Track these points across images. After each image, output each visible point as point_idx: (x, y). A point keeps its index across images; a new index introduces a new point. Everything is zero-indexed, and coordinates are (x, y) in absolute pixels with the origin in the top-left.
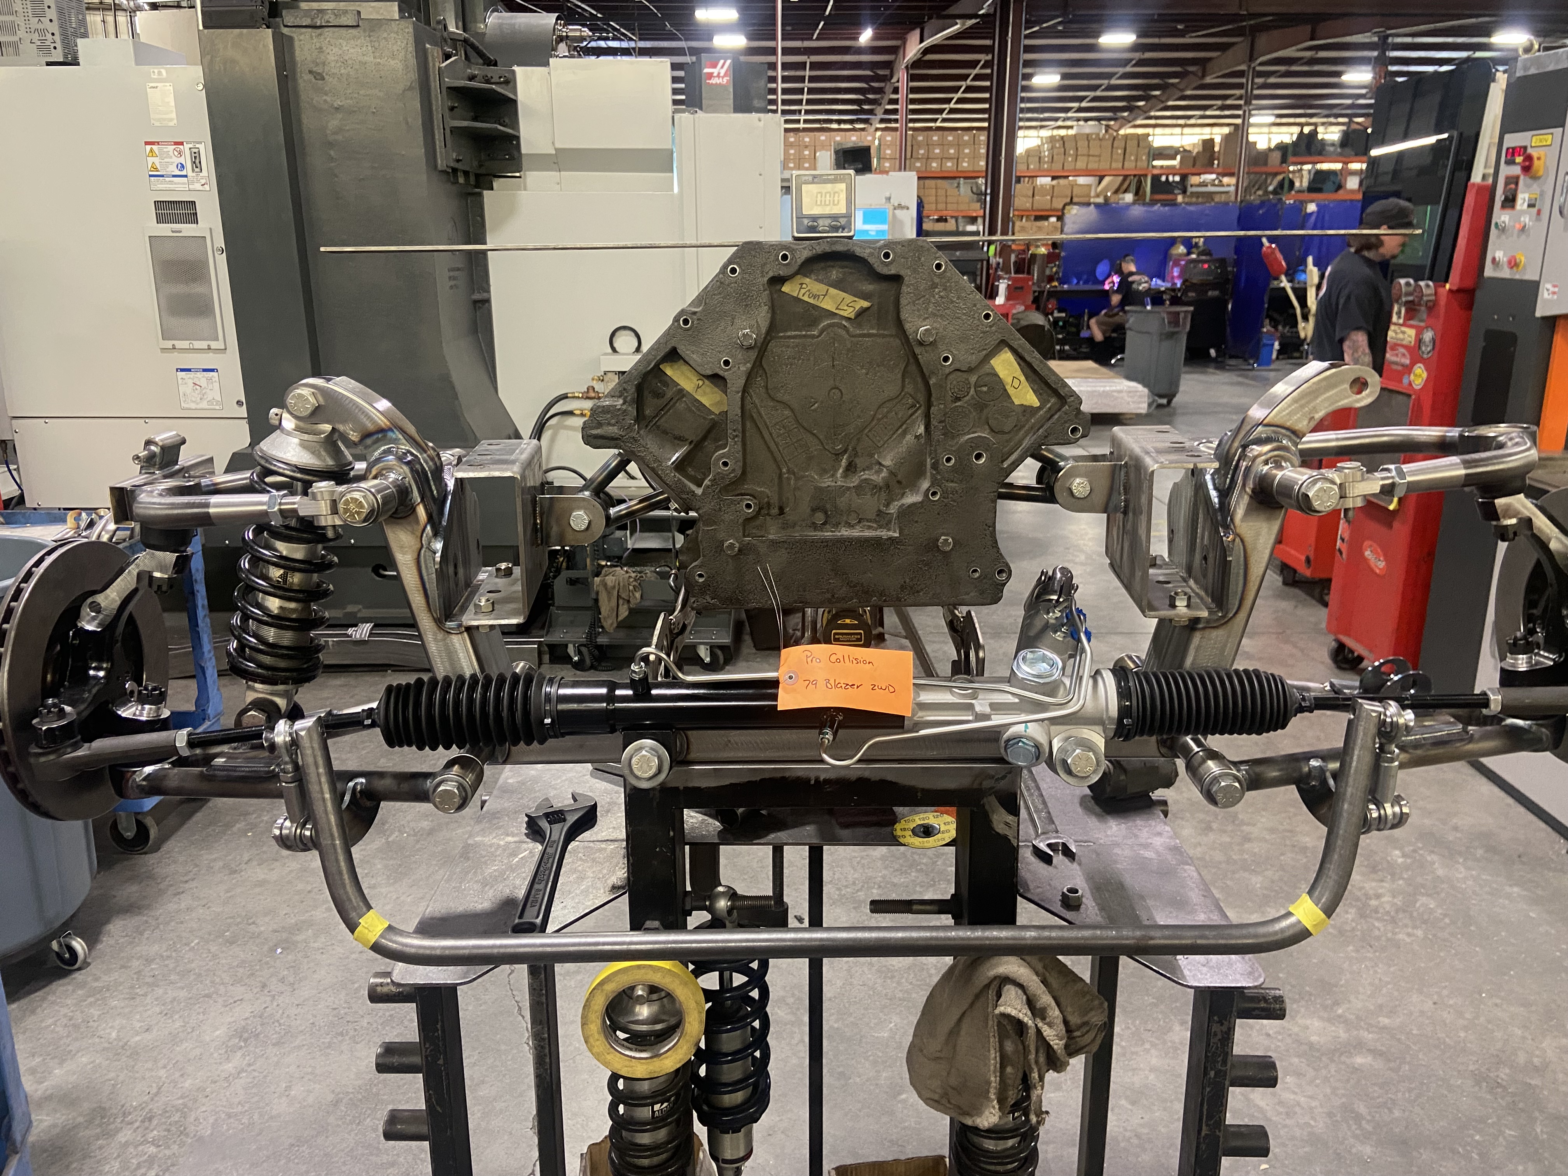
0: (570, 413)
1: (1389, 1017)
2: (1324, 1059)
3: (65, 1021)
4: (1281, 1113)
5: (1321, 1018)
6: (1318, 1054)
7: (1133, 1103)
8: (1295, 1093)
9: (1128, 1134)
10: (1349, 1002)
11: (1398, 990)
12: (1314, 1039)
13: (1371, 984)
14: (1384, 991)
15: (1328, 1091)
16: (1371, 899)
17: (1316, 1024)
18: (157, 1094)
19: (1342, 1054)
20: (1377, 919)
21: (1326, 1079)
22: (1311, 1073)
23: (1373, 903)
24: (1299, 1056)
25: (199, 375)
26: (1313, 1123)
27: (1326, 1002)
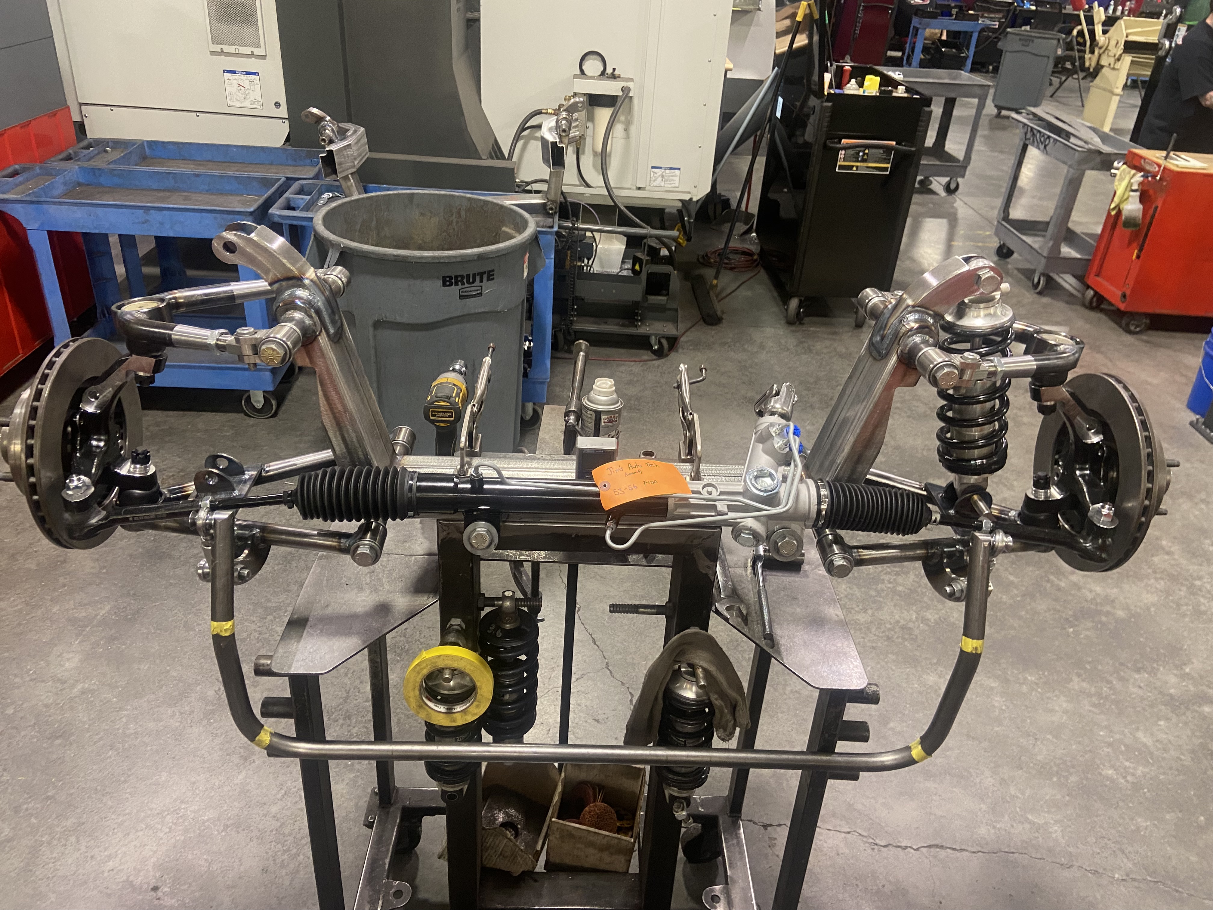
2: (1182, 707)
4: (1159, 749)
5: (1176, 675)
6: (1177, 704)
7: (1056, 737)
9: (1058, 762)
10: (1193, 663)
12: (1172, 691)
15: (1189, 733)
16: (1195, 579)
17: (1173, 680)
19: (1194, 704)
20: (1203, 596)
21: (1186, 724)
22: (1174, 719)
23: (1198, 583)
24: (1165, 705)
25: (243, 77)
26: (1182, 757)
27: (1177, 662)
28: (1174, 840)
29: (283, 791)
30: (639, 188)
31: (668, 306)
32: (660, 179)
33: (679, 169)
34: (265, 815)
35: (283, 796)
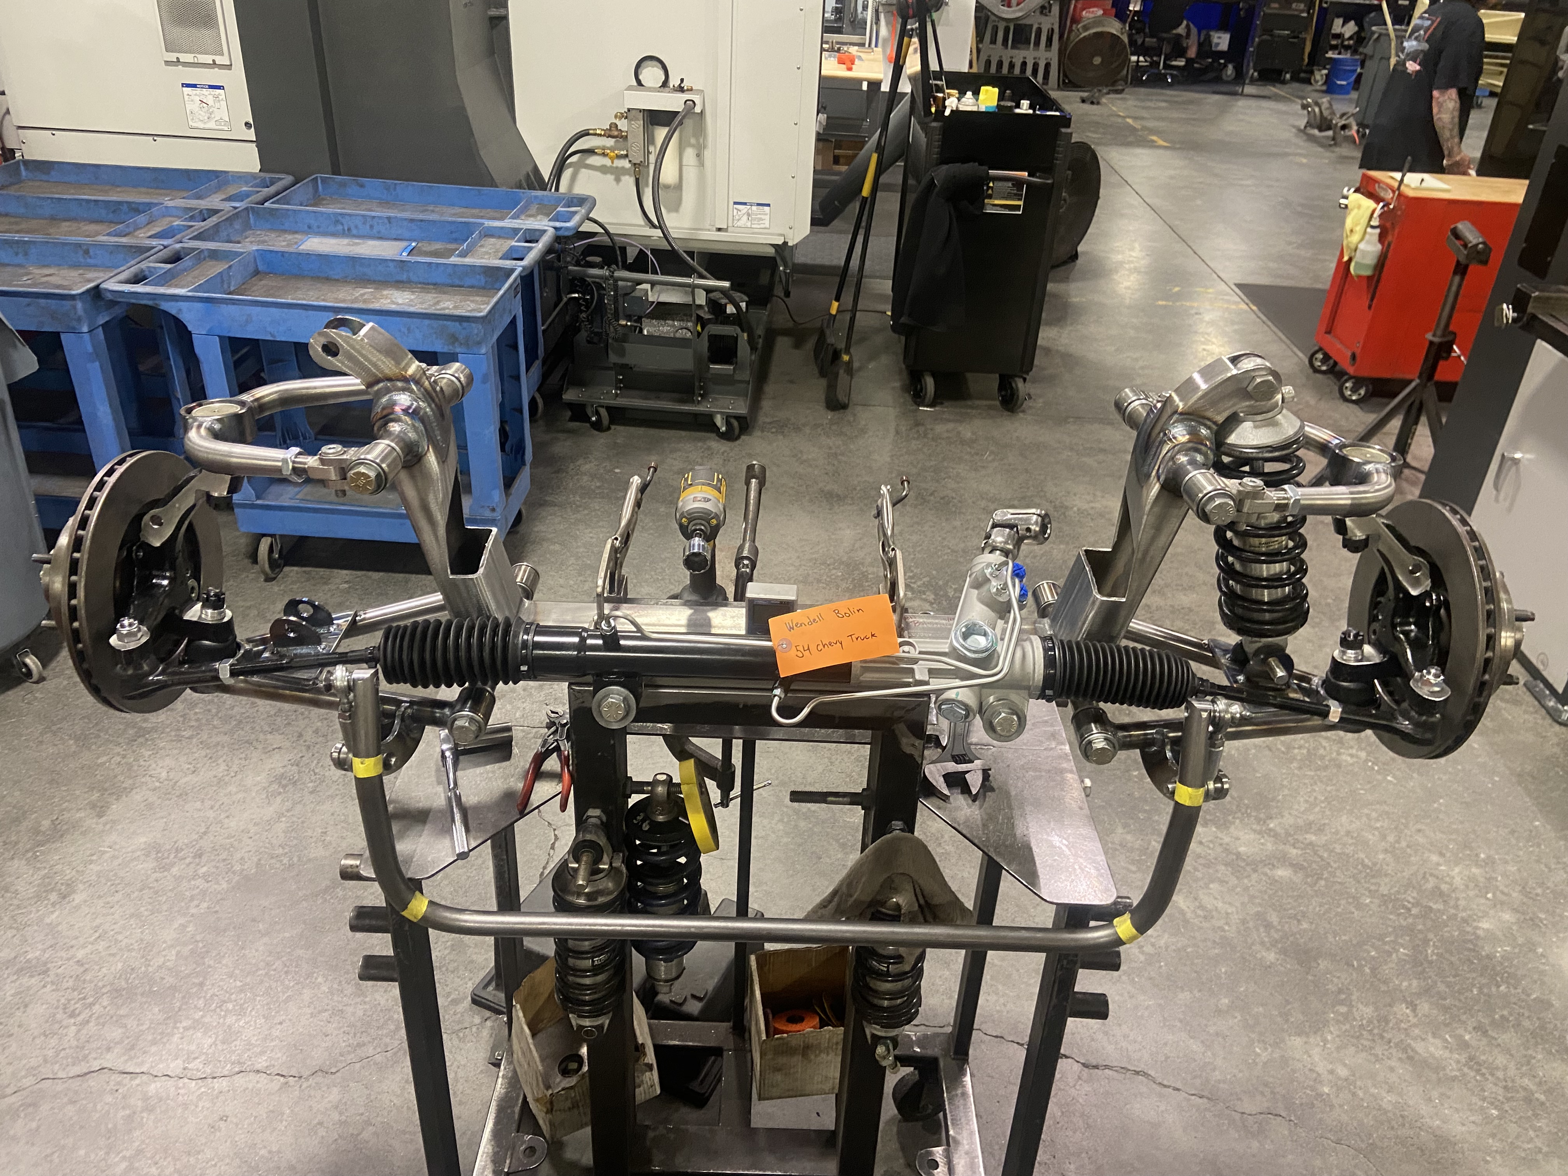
0: (590, 152)
1: (1316, 835)
2: (1249, 868)
3: (118, 759)
5: (1255, 831)
6: (1243, 864)
8: (1216, 899)
10: (1283, 817)
11: (1330, 809)
12: (1242, 849)
13: (1307, 801)
14: (1317, 809)
15: (1246, 900)
17: (1248, 836)
18: (205, 833)
19: (1265, 866)
21: (1246, 888)
22: (1232, 882)
24: (1226, 865)
25: (205, 91)
26: (1227, 928)
27: (1262, 816)
28: (1179, 1024)
29: (97, 935)
30: (719, 230)
31: (737, 377)
32: (745, 217)
33: (768, 205)
34: (68, 959)
35: (96, 940)
